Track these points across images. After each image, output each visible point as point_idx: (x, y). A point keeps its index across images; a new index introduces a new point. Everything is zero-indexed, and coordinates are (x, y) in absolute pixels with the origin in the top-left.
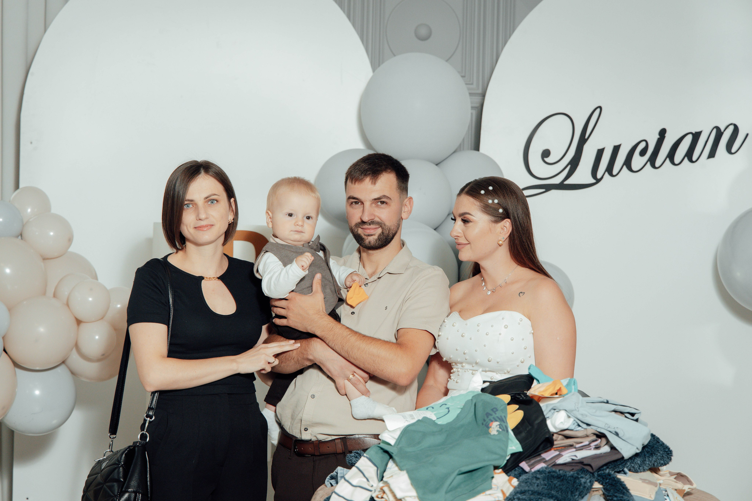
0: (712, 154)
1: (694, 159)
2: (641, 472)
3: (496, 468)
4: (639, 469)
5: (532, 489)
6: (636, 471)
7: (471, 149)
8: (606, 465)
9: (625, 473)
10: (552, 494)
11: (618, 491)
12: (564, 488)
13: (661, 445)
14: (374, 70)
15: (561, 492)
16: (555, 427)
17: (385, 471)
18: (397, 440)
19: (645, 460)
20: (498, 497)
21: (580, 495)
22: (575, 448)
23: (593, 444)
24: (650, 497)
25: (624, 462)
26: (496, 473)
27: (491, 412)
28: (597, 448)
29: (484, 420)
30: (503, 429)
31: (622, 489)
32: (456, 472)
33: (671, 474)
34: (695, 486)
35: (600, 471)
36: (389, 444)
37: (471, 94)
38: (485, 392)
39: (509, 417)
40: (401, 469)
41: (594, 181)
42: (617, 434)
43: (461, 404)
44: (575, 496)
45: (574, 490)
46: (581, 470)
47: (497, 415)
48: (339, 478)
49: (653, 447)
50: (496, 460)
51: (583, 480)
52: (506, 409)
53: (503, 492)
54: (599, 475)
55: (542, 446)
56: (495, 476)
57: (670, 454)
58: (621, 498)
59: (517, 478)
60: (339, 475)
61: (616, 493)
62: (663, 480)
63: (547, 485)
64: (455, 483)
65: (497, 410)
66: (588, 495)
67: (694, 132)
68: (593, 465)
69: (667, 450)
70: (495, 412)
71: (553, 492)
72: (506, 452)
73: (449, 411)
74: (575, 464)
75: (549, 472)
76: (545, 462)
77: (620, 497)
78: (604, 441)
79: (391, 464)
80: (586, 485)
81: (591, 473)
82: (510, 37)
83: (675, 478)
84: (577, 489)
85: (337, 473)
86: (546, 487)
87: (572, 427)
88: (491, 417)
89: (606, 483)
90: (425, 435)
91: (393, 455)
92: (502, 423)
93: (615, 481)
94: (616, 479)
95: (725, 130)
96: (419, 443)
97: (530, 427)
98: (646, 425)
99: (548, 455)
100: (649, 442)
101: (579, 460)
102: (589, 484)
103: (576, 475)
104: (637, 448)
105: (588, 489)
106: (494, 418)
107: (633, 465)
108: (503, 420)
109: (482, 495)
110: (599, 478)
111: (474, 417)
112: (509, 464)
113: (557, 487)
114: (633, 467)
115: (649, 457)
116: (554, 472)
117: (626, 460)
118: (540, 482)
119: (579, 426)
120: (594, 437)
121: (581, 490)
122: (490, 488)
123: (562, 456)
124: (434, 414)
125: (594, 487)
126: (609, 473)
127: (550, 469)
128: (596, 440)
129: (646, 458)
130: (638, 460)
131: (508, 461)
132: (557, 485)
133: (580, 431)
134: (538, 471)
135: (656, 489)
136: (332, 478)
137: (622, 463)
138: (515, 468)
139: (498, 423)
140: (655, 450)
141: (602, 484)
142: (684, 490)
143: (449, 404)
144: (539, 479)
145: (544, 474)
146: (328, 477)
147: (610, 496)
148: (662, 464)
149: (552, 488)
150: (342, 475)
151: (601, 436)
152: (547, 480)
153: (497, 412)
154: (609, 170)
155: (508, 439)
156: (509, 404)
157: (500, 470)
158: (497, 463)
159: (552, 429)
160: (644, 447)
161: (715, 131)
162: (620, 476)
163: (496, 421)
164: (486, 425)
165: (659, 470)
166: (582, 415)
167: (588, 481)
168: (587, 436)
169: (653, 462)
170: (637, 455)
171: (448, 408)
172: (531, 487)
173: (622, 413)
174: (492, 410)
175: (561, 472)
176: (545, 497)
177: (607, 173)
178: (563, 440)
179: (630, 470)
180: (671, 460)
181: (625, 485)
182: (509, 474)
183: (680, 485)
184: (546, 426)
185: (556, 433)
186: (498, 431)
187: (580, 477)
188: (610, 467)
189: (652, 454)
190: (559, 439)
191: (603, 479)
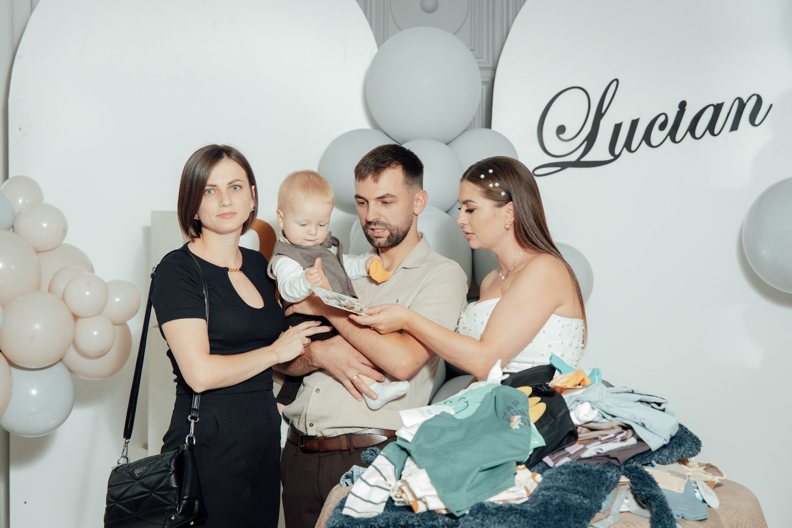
0: (735, 127)
1: (716, 131)
2: (669, 464)
3: (519, 463)
4: (667, 460)
5: (557, 485)
6: (664, 463)
7: (482, 127)
8: (633, 457)
9: (653, 466)
10: (578, 490)
11: (646, 485)
12: (590, 483)
13: (690, 435)
14: (379, 46)
15: (587, 488)
16: (579, 420)
17: (403, 469)
18: (415, 436)
19: (673, 452)
20: (521, 494)
21: (606, 490)
22: (601, 441)
23: (619, 437)
24: (680, 490)
25: (651, 454)
26: (519, 469)
27: (512, 406)
28: (623, 440)
29: (505, 414)
30: (524, 422)
31: (650, 482)
32: (478, 469)
33: (701, 465)
34: (725, 477)
35: (627, 464)
36: (406, 441)
37: (481, 69)
38: (505, 385)
39: (530, 410)
40: (420, 467)
41: (612, 158)
42: (643, 425)
43: (481, 397)
44: (601, 491)
45: (600, 485)
46: (607, 463)
47: (519, 408)
48: (355, 477)
49: (681, 438)
50: (518, 455)
51: (609, 475)
52: (527, 401)
53: (526, 488)
54: (626, 469)
55: (566, 440)
56: (518, 472)
57: (699, 445)
58: (650, 492)
59: (541, 474)
60: (354, 474)
61: (644, 486)
62: (692, 472)
63: (572, 480)
64: (477, 480)
65: (518, 403)
66: (615, 489)
67: (715, 104)
68: (619, 458)
69: (696, 441)
70: (516, 405)
71: (578, 488)
72: (528, 446)
73: (468, 405)
74: (601, 458)
75: (574, 467)
76: (570, 456)
77: (648, 491)
78: (630, 432)
79: (409, 462)
80: (612, 479)
81: (617, 466)
82: (520, 8)
83: (704, 470)
84: (603, 484)
85: (353, 472)
86: (571, 482)
87: (597, 419)
88: (512, 411)
89: (633, 477)
90: (443, 431)
91: (411, 453)
92: (524, 417)
93: (643, 474)
94: (643, 472)
95: (747, 102)
96: (438, 439)
97: (553, 420)
98: (673, 415)
99: (572, 449)
100: (677, 433)
101: (605, 453)
102: (616, 478)
103: (602, 469)
104: (665, 440)
105: (614, 483)
106: (515, 412)
107: (660, 457)
108: (524, 414)
109: (504, 492)
110: (626, 472)
111: (494, 411)
112: (532, 459)
113: (582, 482)
114: (661, 459)
115: (677, 448)
116: (579, 466)
117: (653, 452)
118: (565, 478)
119: (604, 417)
120: (620, 429)
121: (608, 485)
122: (513, 485)
123: (587, 449)
124: (453, 409)
125: (620, 481)
126: (636, 466)
127: (574, 464)
128: (622, 432)
129: (674, 449)
130: (666, 452)
131: (531, 456)
132: (582, 480)
133: (605, 423)
134: (563, 466)
135: (685, 481)
136: (347, 477)
137: (649, 455)
138: (538, 463)
139: (519, 417)
140: (683, 441)
141: (629, 478)
142: (715, 482)
143: (468, 398)
144: (563, 474)
145: (569, 469)
146: (343, 476)
147: (638, 490)
148: (691, 455)
149: (577, 483)
150: (358, 474)
151: (626, 427)
152: (572, 475)
153: (518, 406)
154: (628, 145)
155: (530, 432)
156: (530, 396)
157: (523, 466)
158: (519, 459)
159: (576, 422)
160: (672, 438)
161: (737, 101)
162: (648, 469)
163: (518, 414)
164: (507, 419)
165: (688, 461)
166: (607, 406)
167: (615, 475)
168: (613, 428)
169: (681, 454)
170: (664, 446)
171: (467, 402)
172: (555, 483)
173: (648, 403)
174: (513, 403)
175: (586, 466)
176: (571, 493)
177: (625, 149)
178: (588, 432)
179: (657, 462)
180: (699, 450)
181: (653, 478)
182: (532, 470)
183: (710, 477)
184: (570, 418)
185: (580, 426)
186: (519, 425)
187: (606, 471)
188: (637, 460)
189: (680, 445)
190: (583, 432)
191: (630, 472)
